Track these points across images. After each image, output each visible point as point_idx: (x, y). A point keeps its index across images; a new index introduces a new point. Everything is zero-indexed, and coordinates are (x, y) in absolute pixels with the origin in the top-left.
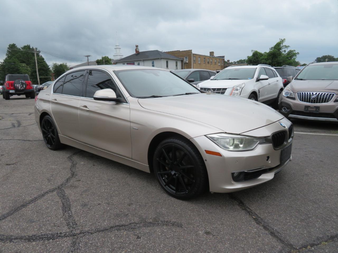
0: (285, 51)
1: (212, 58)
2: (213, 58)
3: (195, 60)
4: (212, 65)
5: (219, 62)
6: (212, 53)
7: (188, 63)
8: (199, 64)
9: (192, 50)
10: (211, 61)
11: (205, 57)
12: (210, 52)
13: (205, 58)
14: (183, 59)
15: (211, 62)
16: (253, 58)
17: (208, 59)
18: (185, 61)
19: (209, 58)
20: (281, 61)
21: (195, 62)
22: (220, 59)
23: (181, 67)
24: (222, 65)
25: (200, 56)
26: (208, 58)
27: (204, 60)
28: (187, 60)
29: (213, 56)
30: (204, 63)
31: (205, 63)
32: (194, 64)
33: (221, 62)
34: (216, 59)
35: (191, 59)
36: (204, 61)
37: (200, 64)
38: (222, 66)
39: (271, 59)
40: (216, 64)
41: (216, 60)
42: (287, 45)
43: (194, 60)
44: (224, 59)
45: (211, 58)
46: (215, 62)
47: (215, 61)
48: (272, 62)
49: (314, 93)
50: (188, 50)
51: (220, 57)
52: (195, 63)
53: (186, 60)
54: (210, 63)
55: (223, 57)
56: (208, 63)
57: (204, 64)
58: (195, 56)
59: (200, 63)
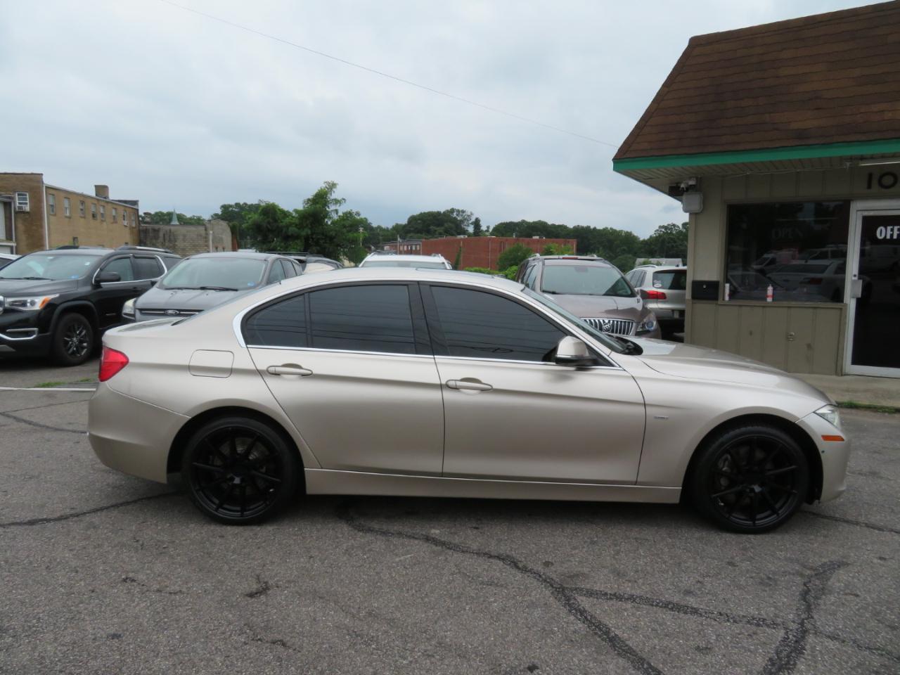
0: (336, 211)
1: (105, 205)
2: (108, 202)
3: (52, 206)
4: (105, 223)
5: (124, 216)
6: (101, 190)
7: (28, 213)
8: (66, 217)
9: (42, 174)
10: (102, 211)
11: (83, 199)
12: (96, 186)
13: (83, 203)
14: (9, 198)
15: (102, 214)
16: (266, 221)
17: (93, 206)
18: (17, 205)
19: (96, 202)
20: (331, 233)
21: (53, 211)
22: (127, 209)
23: (6, 221)
24: (134, 225)
25: (68, 194)
26: (93, 204)
27: (81, 207)
28: (26, 204)
29: (105, 198)
30: (81, 217)
31: (84, 217)
32: (51, 217)
33: (130, 217)
34: (115, 206)
35: (40, 201)
36: (82, 210)
37: (70, 218)
38: (133, 228)
39: (310, 226)
40: (116, 222)
41: (115, 209)
42: (339, 198)
43: (51, 203)
44: (137, 210)
45: (103, 203)
46: (114, 217)
47: (114, 213)
48: (312, 234)
49: (607, 321)
50: (30, 172)
51: (125, 202)
52: (55, 215)
53: (19, 203)
54: (99, 217)
55: (135, 203)
56: (94, 216)
57: (82, 220)
58: (53, 195)
59: (68, 214)
